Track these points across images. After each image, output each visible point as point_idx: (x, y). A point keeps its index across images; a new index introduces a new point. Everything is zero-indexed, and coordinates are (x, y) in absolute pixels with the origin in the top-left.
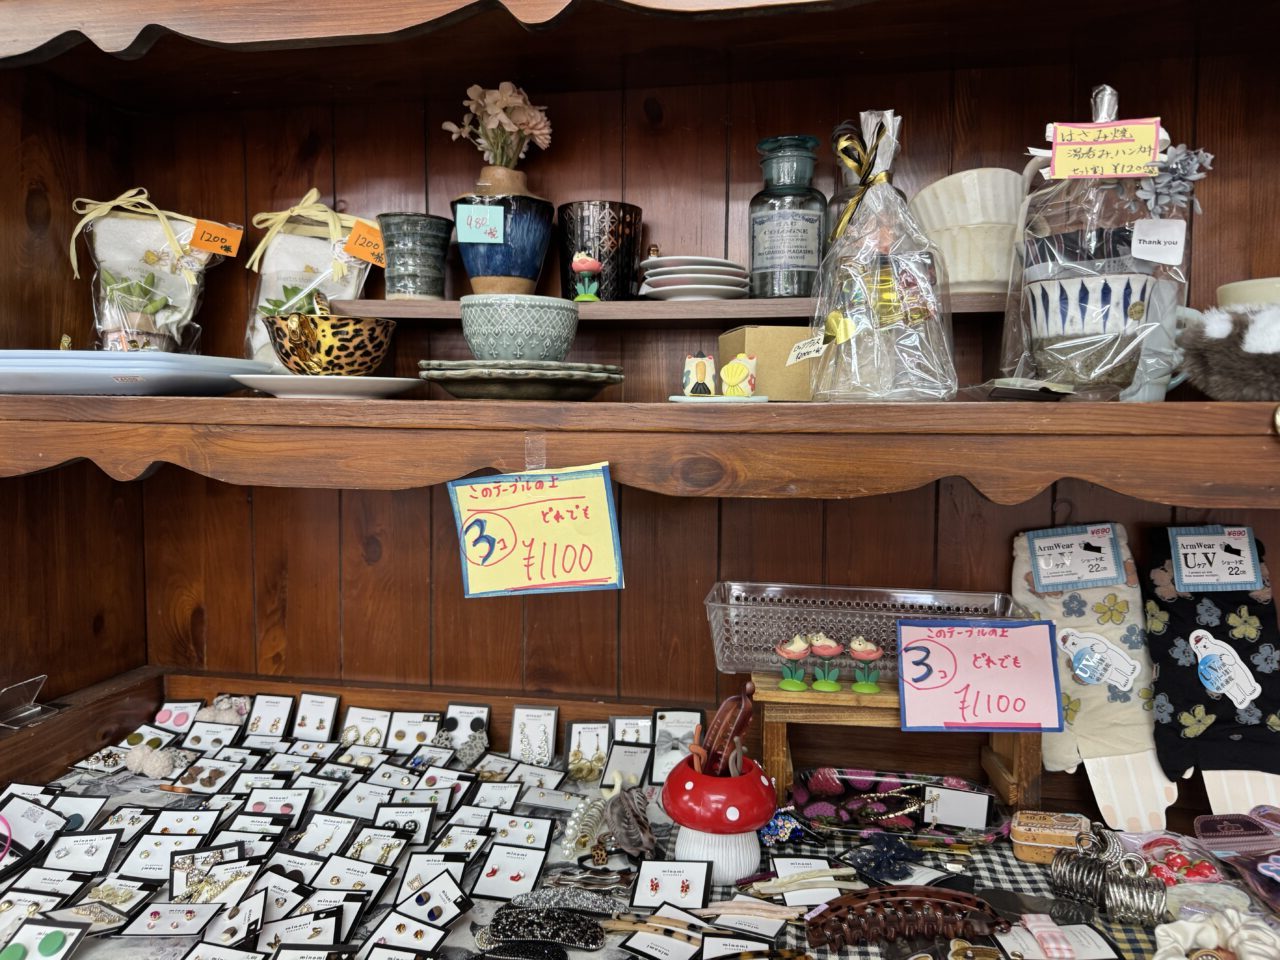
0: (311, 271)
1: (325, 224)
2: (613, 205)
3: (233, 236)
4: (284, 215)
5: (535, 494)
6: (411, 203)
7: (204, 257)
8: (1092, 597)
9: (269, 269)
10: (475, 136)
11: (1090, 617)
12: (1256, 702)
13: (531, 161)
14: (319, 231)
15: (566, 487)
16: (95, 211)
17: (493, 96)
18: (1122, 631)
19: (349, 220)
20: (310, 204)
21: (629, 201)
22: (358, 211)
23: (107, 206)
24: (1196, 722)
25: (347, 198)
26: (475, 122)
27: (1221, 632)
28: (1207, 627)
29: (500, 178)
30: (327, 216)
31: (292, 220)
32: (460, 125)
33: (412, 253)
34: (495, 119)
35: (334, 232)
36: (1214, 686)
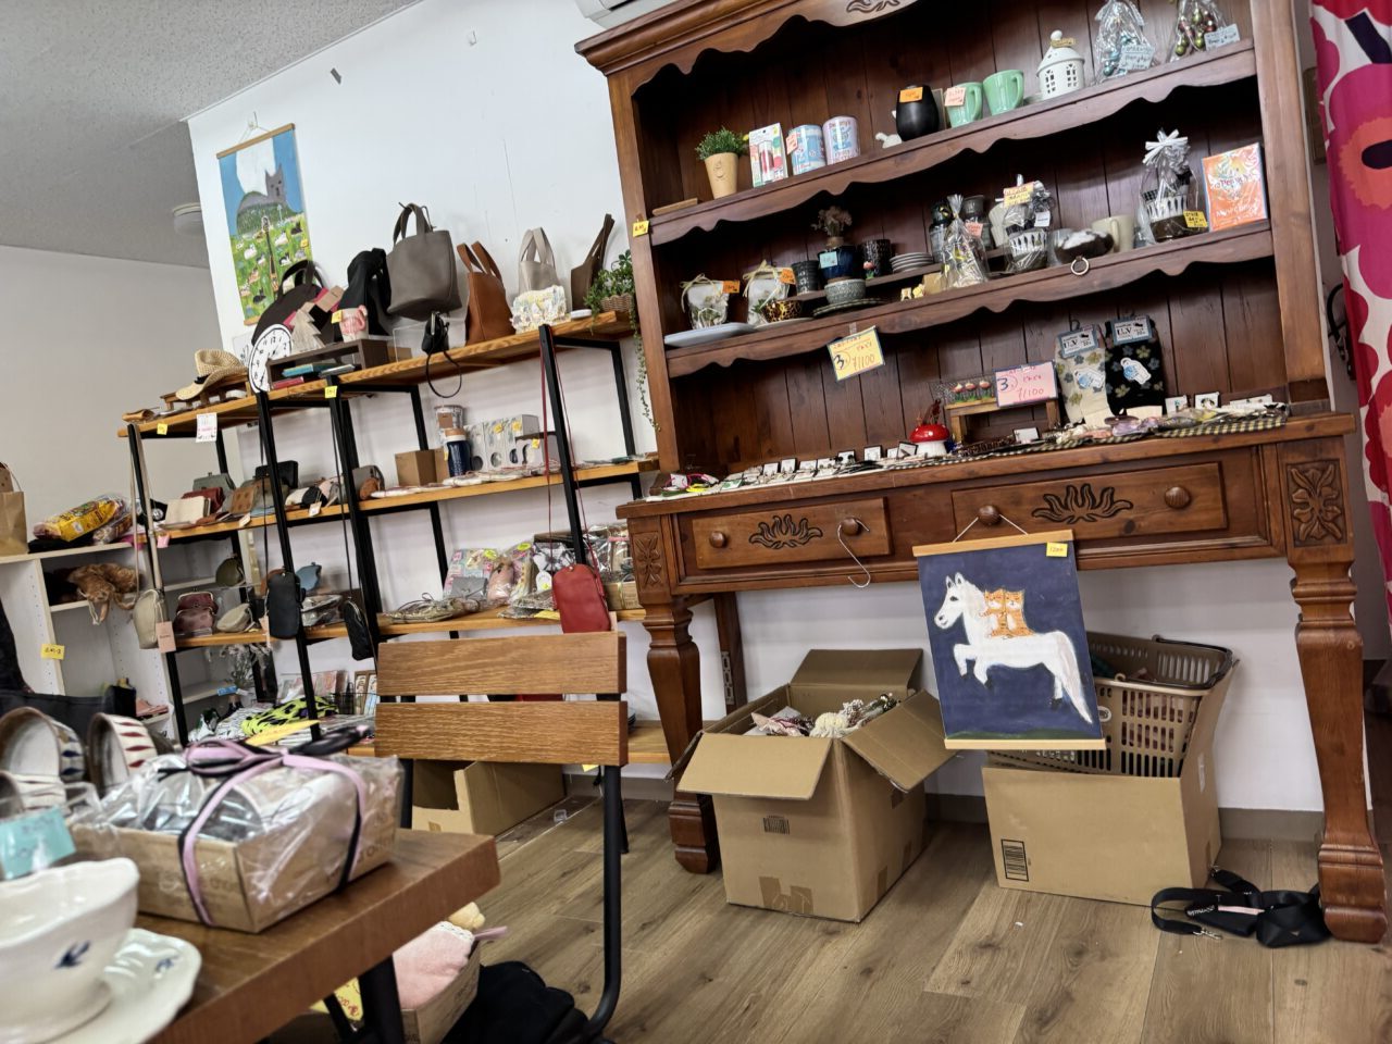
0: (767, 293)
1: (771, 273)
2: (878, 242)
3: (737, 285)
4: (754, 273)
5: (854, 342)
6: (802, 258)
7: (727, 295)
8: (1086, 355)
9: (751, 296)
10: (823, 227)
11: (1085, 363)
12: (1149, 381)
13: (845, 232)
14: (768, 276)
15: (864, 338)
16: (688, 286)
17: (829, 212)
18: (1098, 365)
19: (780, 269)
20: (764, 267)
21: (886, 238)
22: (782, 265)
23: (691, 283)
24: (1121, 392)
25: (776, 260)
26: (823, 222)
27: (1135, 357)
28: (1128, 356)
29: (834, 241)
30: (772, 269)
31: (758, 274)
32: (817, 224)
33: (805, 276)
34: (830, 220)
35: (775, 275)
36: (1130, 376)
